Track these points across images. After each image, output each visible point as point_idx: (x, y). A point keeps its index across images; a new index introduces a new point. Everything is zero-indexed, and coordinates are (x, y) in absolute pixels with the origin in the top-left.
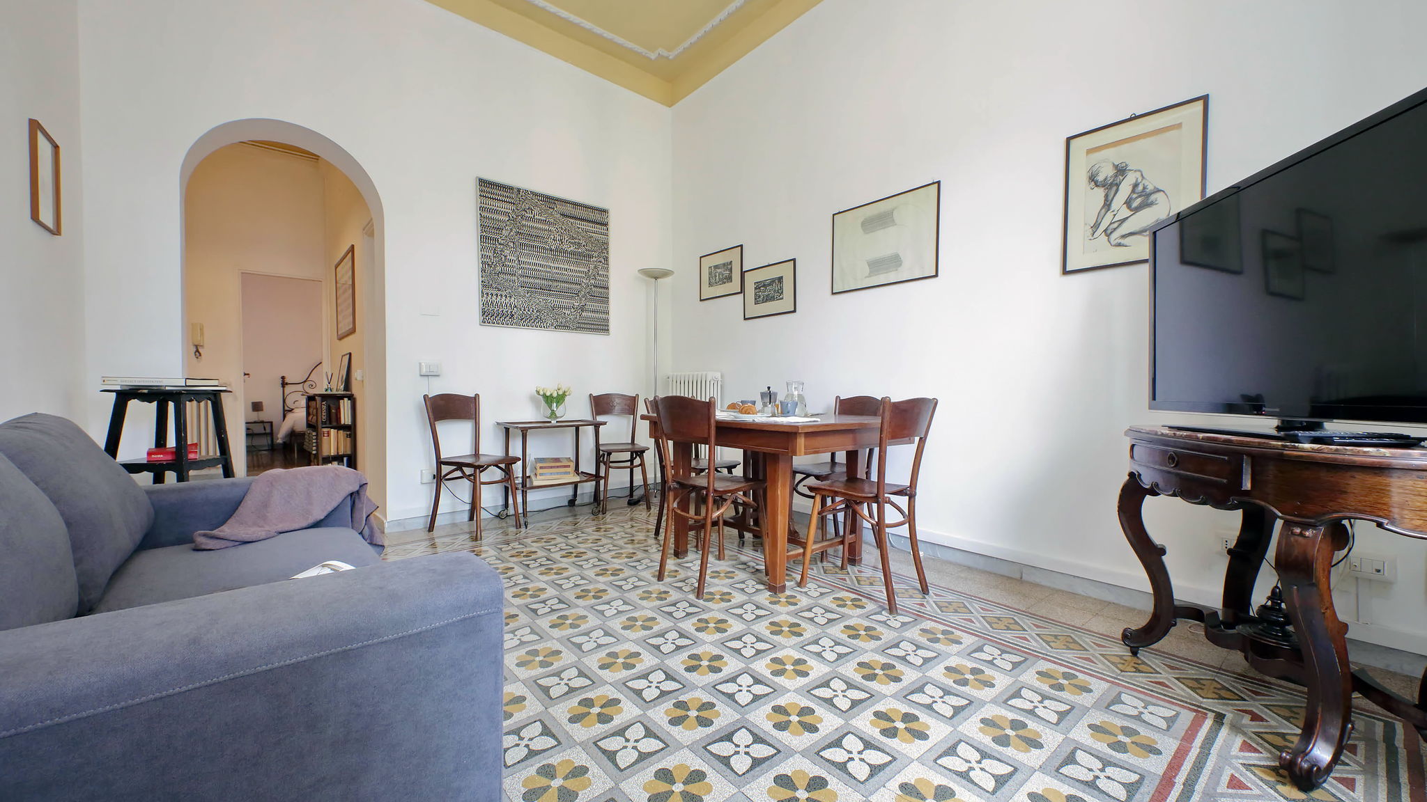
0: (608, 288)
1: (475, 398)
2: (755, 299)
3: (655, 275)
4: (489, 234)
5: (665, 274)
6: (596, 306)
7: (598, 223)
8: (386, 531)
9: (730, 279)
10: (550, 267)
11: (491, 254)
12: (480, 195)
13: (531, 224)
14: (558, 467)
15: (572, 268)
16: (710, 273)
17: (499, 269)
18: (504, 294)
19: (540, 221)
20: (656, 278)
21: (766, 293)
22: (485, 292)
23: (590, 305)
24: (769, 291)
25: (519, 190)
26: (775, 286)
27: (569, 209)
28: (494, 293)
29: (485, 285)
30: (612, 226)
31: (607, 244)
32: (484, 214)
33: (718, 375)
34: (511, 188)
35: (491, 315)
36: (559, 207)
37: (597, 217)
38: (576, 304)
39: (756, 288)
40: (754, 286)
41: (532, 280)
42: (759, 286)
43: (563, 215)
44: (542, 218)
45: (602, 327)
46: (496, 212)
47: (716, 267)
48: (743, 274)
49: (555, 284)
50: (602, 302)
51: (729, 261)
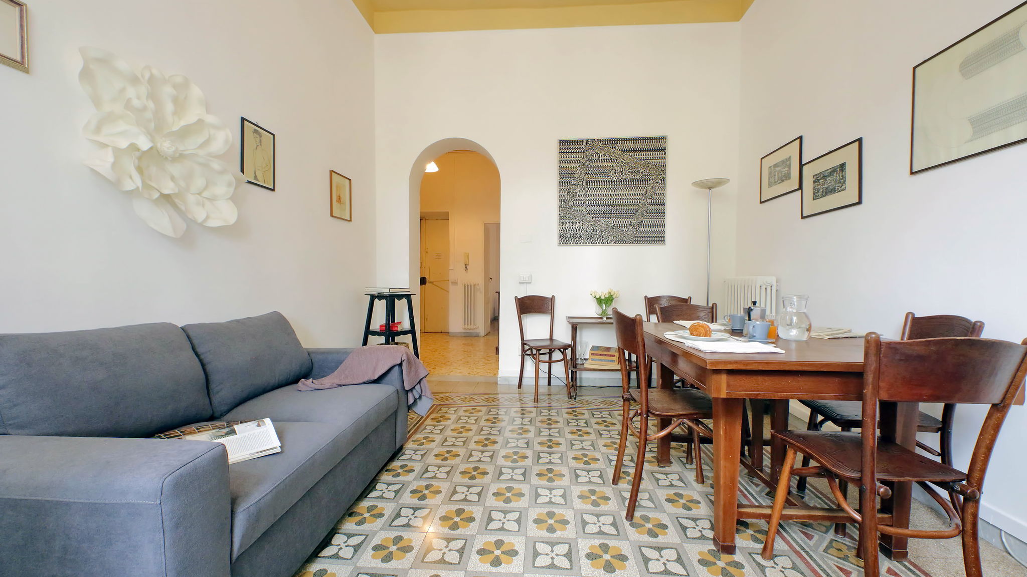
0: (664, 205)
1: (552, 299)
2: (814, 194)
3: (709, 186)
4: (566, 180)
5: (719, 183)
6: (652, 221)
7: (655, 150)
8: (499, 383)
9: (787, 177)
10: (611, 195)
11: (566, 194)
12: (560, 153)
13: (596, 164)
14: (605, 355)
15: (630, 193)
16: (770, 174)
17: (571, 203)
18: (574, 221)
19: (604, 161)
20: (710, 188)
21: (826, 186)
22: (561, 221)
23: (646, 221)
24: (830, 182)
25: (588, 141)
26: (836, 176)
27: (629, 145)
28: (568, 221)
29: (561, 217)
30: (669, 151)
31: (664, 166)
32: (562, 165)
33: (773, 280)
34: (582, 141)
35: (566, 238)
36: (621, 146)
37: (656, 145)
38: (633, 222)
39: (814, 182)
40: (812, 180)
41: (596, 208)
42: (817, 179)
43: (623, 151)
44: (606, 158)
45: (659, 239)
46: (571, 162)
47: (776, 166)
48: (801, 166)
49: (615, 208)
50: (657, 217)
51: (788, 157)
